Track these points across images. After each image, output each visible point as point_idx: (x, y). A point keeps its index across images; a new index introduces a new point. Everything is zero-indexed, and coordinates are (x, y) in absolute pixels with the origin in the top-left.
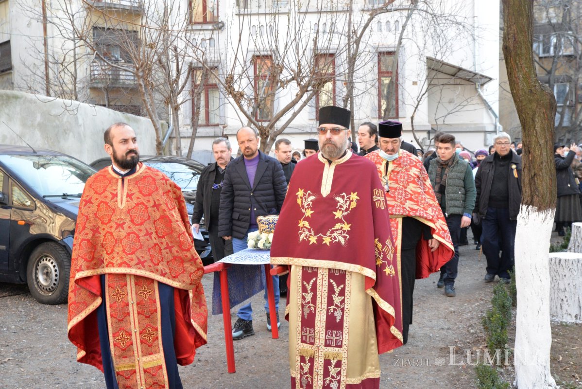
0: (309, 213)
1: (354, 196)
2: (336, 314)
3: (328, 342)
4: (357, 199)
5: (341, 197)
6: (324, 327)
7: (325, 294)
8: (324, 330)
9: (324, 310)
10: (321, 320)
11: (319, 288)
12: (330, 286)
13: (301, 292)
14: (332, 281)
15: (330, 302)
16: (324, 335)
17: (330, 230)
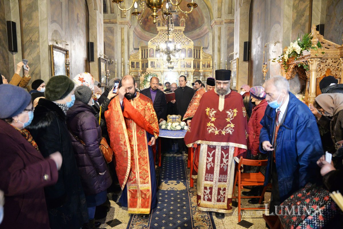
0: (213, 119)
1: (235, 111)
2: (224, 167)
3: (220, 180)
4: (237, 112)
5: (229, 111)
6: (219, 173)
7: (220, 158)
8: (219, 175)
9: (218, 166)
10: (217, 170)
11: (216, 155)
12: (222, 155)
13: (206, 157)
14: (222, 152)
15: (222, 162)
16: (218, 177)
17: (225, 128)
